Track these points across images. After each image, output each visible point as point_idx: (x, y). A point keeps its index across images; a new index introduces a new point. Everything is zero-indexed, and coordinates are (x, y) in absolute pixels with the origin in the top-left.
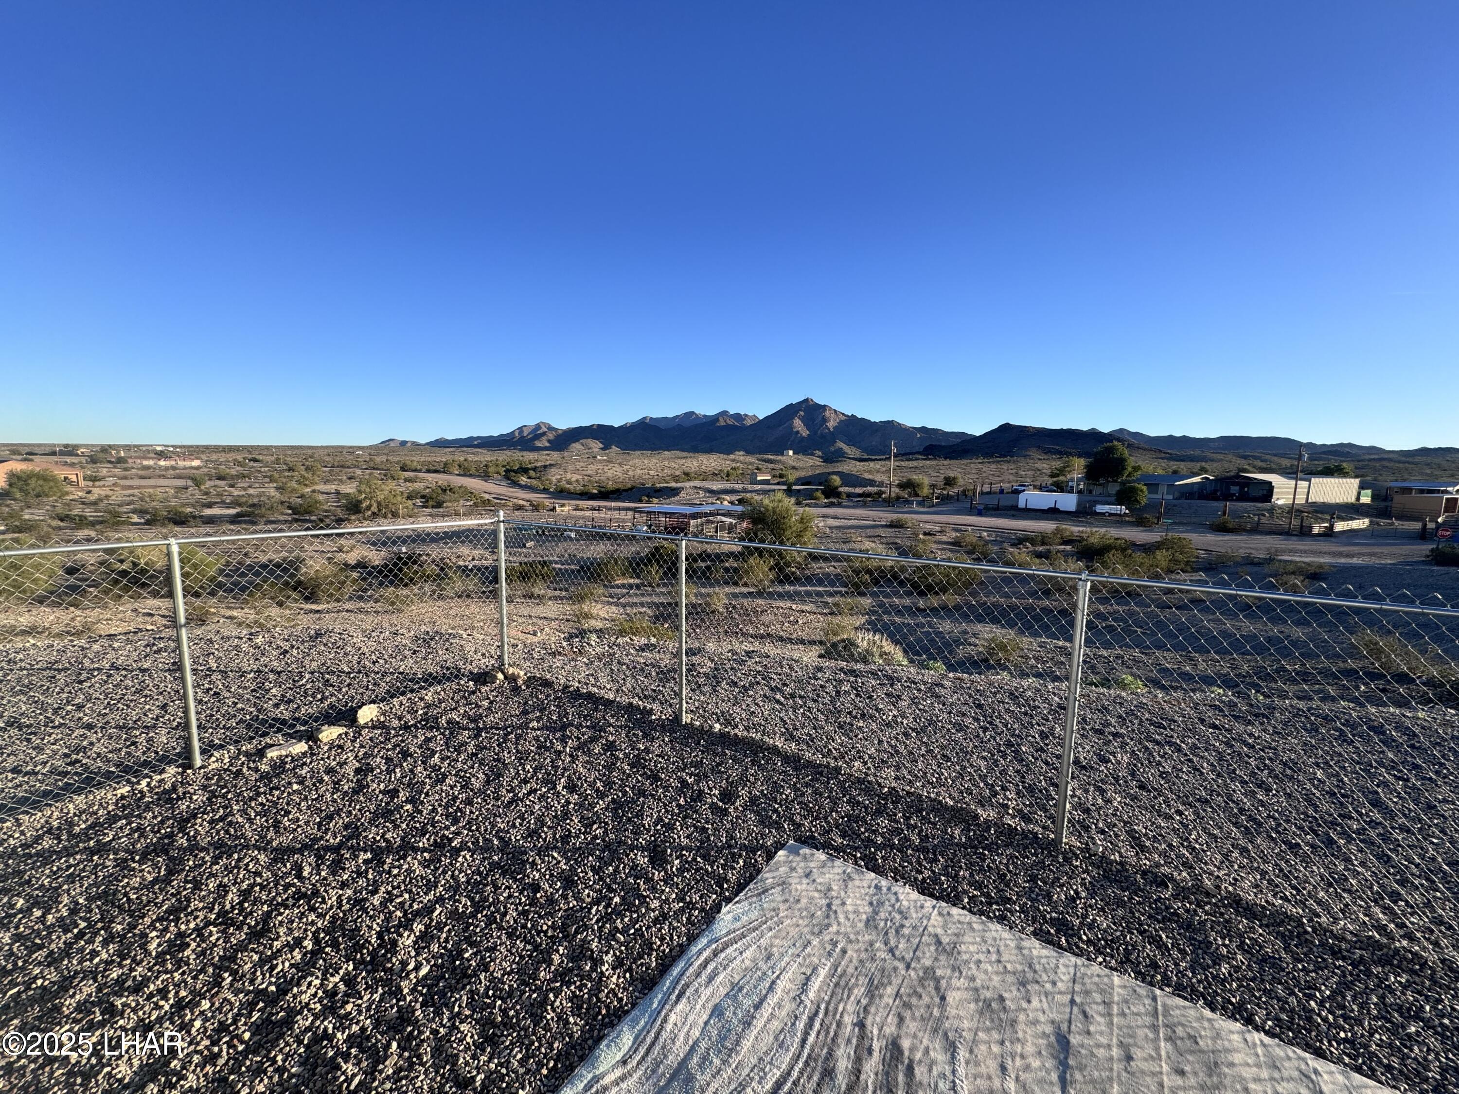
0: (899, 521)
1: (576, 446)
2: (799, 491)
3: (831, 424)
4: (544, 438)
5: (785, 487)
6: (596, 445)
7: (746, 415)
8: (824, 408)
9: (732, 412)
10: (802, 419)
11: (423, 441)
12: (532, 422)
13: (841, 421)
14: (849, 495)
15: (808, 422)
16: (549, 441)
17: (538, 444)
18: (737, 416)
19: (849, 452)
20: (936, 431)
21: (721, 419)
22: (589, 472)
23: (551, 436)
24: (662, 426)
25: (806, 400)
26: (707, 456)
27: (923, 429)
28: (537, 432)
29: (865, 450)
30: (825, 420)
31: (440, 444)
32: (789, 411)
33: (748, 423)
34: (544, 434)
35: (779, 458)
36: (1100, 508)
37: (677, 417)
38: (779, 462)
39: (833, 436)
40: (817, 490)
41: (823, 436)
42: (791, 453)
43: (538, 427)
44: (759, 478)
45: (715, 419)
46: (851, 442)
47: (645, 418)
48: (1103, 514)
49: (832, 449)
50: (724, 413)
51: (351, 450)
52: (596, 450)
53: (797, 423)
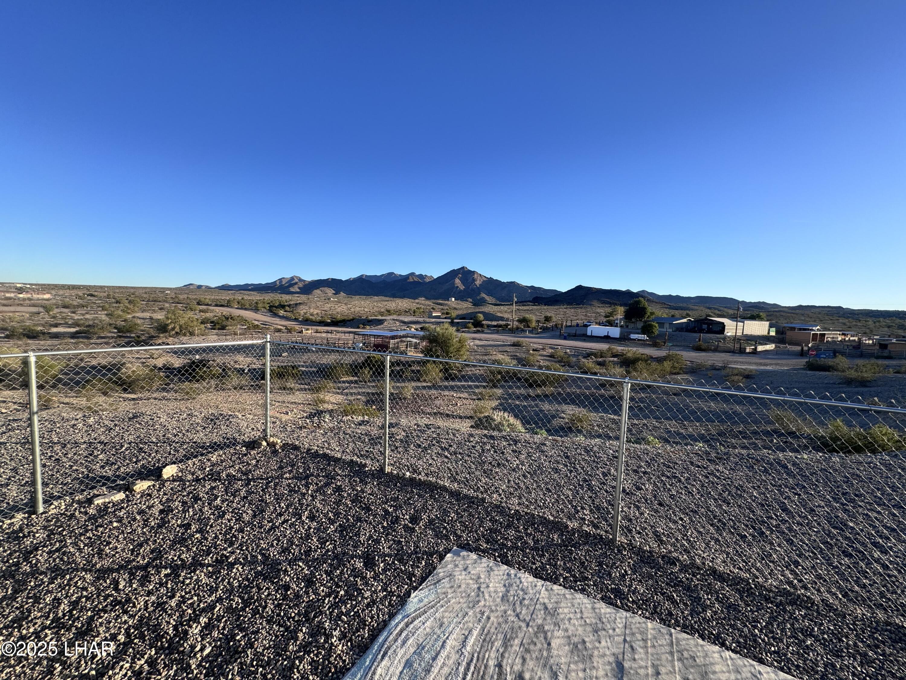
0: (518, 342)
1: (317, 292)
2: (458, 323)
3: (478, 283)
4: (296, 286)
5: (450, 321)
6: (330, 292)
7: (426, 275)
8: (474, 272)
9: (417, 274)
10: (460, 279)
11: (213, 285)
12: (288, 276)
13: (484, 281)
14: (488, 326)
15: (463, 281)
16: (299, 288)
17: (292, 289)
18: (421, 276)
19: (488, 299)
20: (539, 289)
21: (410, 277)
22: (325, 309)
23: (301, 285)
24: (373, 280)
25: (463, 268)
26: (401, 300)
27: (532, 287)
28: (292, 282)
29: (498, 299)
30: (474, 280)
31: (225, 288)
32: (453, 274)
33: (427, 280)
34: (296, 283)
35: (446, 302)
36: (633, 336)
37: (383, 275)
38: (446, 305)
39: (479, 290)
40: (469, 322)
41: (473, 290)
42: (453, 299)
43: (292, 279)
44: (434, 315)
45: (407, 277)
46: (489, 294)
47: (362, 275)
48: (635, 340)
49: (478, 298)
50: (413, 274)
51: (163, 290)
52: (330, 294)
53: (457, 281)
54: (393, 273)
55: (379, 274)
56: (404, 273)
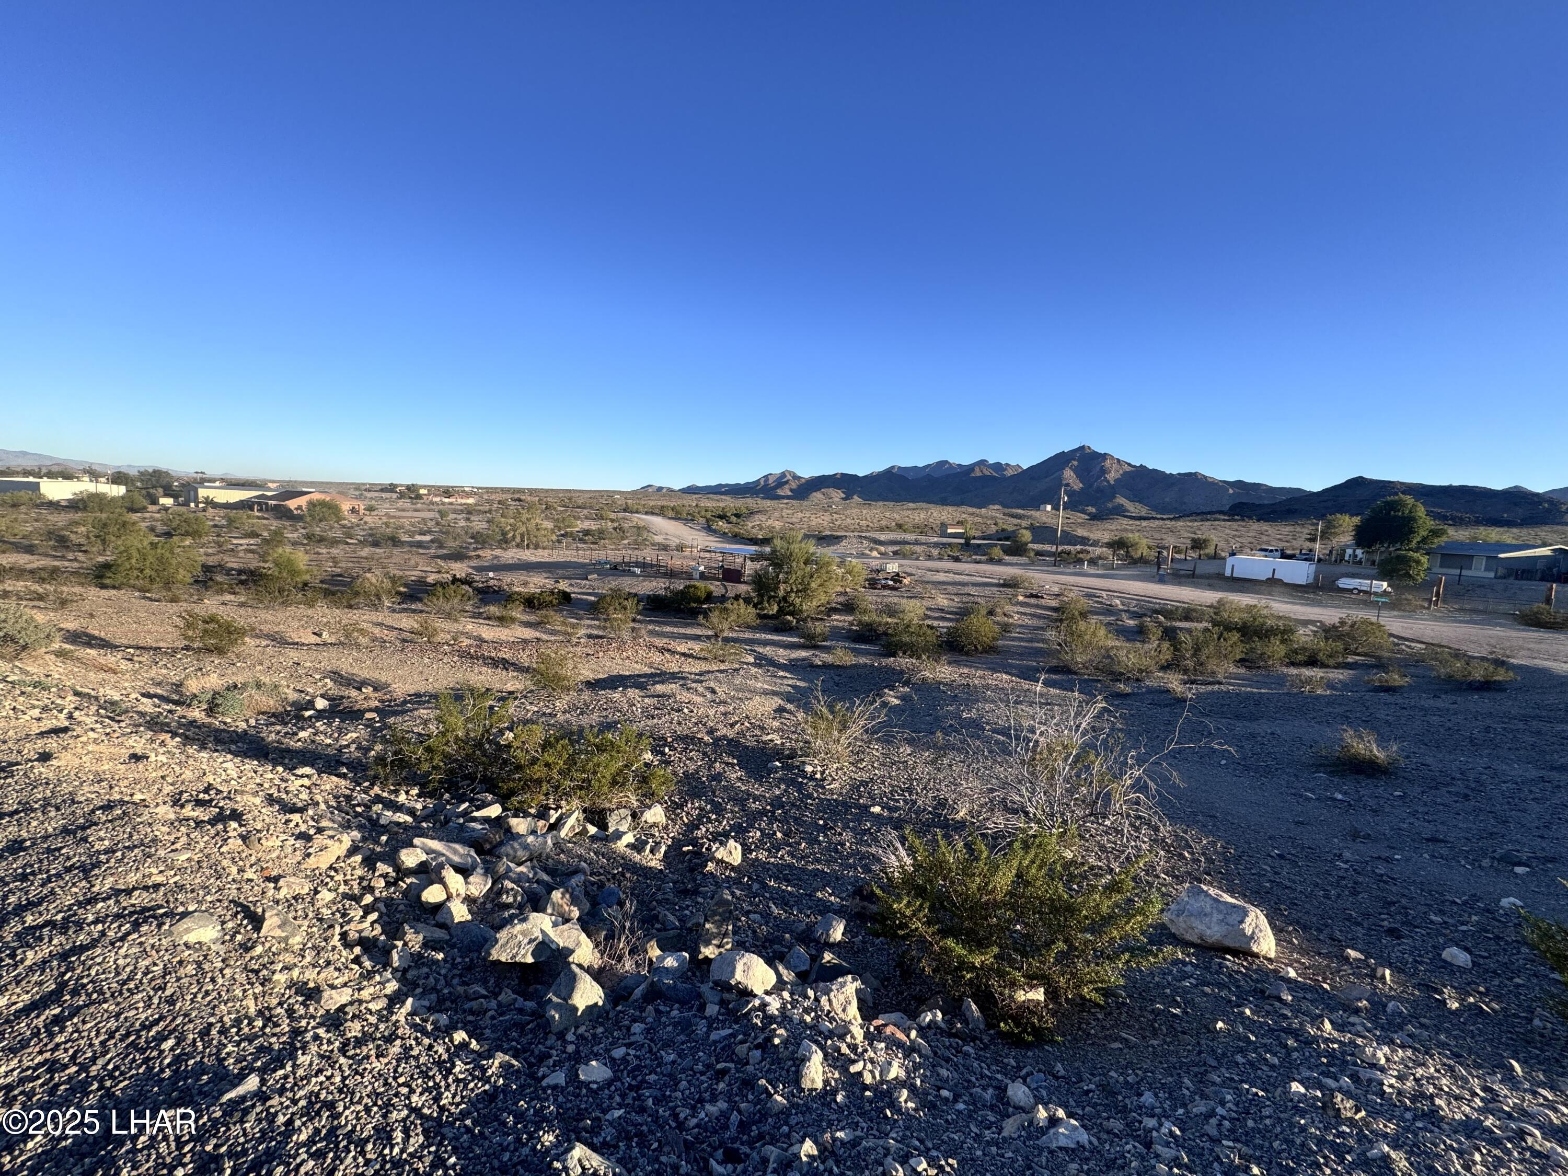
1: (817, 496)
3: (1112, 476)
4: (787, 486)
6: (837, 495)
7: (1007, 465)
8: (1104, 456)
9: (991, 462)
10: (1075, 470)
11: (677, 487)
12: (777, 470)
13: (1125, 473)
15: (1081, 473)
16: (791, 490)
17: (780, 492)
18: (998, 466)
19: (1132, 509)
20: (1257, 486)
21: (977, 469)
23: (794, 485)
24: (910, 476)
25: (1082, 448)
28: (781, 480)
29: (1155, 508)
30: (1104, 471)
31: (691, 490)
32: (1060, 460)
33: (1009, 473)
34: (787, 482)
35: (1033, 513)
36: (1344, 583)
37: (929, 465)
39: (1113, 490)
41: (1100, 490)
42: (1049, 508)
43: (783, 475)
44: (949, 531)
45: (971, 468)
46: (1136, 497)
47: (893, 467)
48: (1350, 591)
49: (1110, 505)
50: (983, 462)
51: (610, 494)
52: (836, 500)
53: (1069, 475)
54: (946, 462)
55: (921, 464)
56: (967, 461)
